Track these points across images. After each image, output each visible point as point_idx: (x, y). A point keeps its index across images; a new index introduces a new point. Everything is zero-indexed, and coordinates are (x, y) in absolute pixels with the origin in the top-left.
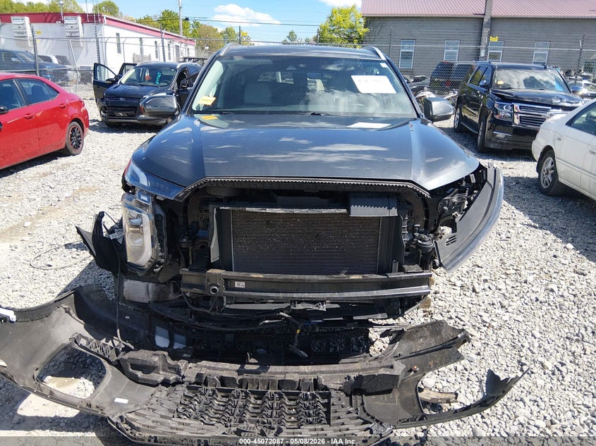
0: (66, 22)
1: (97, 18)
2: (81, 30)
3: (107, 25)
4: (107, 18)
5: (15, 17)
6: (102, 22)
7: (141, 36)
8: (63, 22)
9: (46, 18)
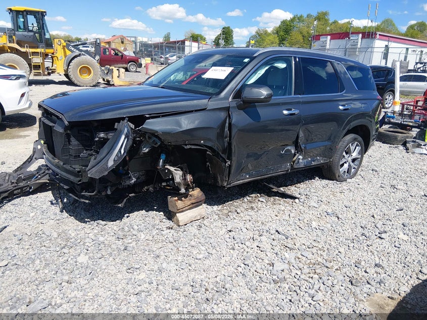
0: (351, 38)
1: (372, 34)
2: (359, 44)
3: (378, 39)
4: (380, 35)
5: (323, 37)
6: (375, 37)
7: (408, 46)
8: (349, 38)
9: (340, 37)
